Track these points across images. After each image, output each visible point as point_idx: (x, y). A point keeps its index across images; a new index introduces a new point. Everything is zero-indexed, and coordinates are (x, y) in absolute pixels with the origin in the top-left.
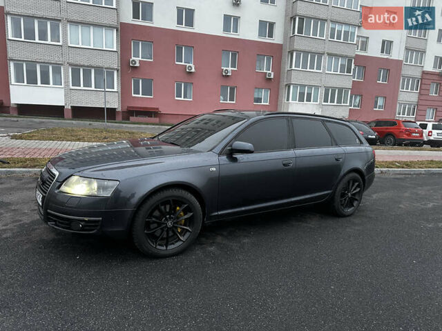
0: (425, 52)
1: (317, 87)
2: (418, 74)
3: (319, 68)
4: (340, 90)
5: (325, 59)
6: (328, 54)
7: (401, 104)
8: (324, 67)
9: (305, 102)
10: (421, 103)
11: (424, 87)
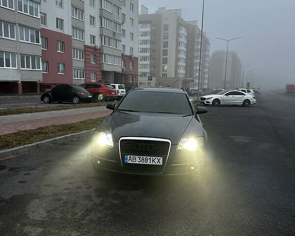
0: (84, 31)
1: (14, 54)
2: (82, 48)
3: (12, 36)
4: (33, 57)
5: (17, 29)
6: (19, 25)
7: (75, 70)
8: (17, 36)
9: (5, 67)
10: (87, 68)
11: (87, 57)
